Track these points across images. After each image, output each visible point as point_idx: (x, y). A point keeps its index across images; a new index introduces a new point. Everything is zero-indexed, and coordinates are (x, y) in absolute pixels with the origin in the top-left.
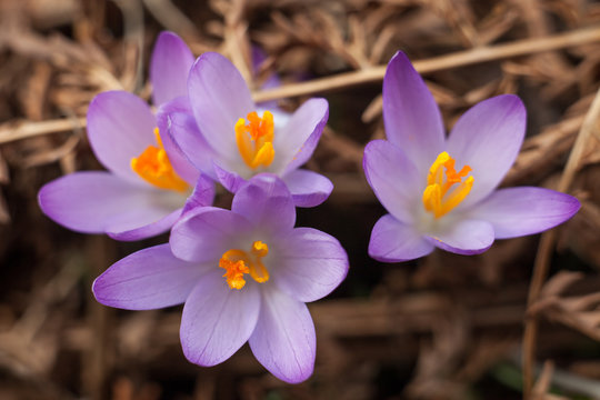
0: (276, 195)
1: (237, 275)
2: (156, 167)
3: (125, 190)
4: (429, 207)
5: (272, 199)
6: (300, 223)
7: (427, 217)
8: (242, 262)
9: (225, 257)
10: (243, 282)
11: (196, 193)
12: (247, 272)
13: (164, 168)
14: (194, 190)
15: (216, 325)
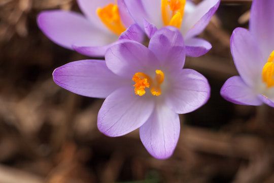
0: (177, 45)
1: (142, 87)
2: (111, 16)
3: (92, 30)
4: (265, 80)
5: (174, 47)
6: (187, 66)
7: (262, 86)
8: (146, 80)
9: (137, 74)
10: (144, 92)
11: (128, 31)
12: (148, 86)
13: (115, 17)
14: (128, 29)
15: (123, 116)
